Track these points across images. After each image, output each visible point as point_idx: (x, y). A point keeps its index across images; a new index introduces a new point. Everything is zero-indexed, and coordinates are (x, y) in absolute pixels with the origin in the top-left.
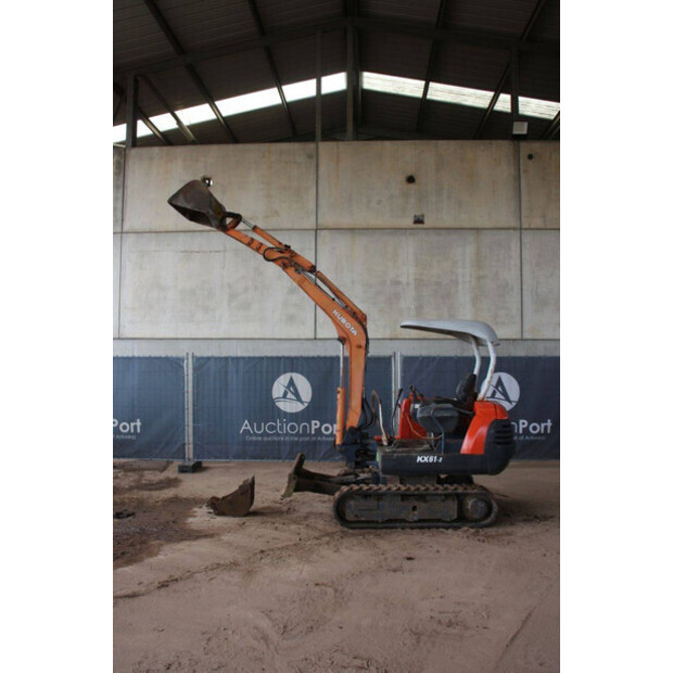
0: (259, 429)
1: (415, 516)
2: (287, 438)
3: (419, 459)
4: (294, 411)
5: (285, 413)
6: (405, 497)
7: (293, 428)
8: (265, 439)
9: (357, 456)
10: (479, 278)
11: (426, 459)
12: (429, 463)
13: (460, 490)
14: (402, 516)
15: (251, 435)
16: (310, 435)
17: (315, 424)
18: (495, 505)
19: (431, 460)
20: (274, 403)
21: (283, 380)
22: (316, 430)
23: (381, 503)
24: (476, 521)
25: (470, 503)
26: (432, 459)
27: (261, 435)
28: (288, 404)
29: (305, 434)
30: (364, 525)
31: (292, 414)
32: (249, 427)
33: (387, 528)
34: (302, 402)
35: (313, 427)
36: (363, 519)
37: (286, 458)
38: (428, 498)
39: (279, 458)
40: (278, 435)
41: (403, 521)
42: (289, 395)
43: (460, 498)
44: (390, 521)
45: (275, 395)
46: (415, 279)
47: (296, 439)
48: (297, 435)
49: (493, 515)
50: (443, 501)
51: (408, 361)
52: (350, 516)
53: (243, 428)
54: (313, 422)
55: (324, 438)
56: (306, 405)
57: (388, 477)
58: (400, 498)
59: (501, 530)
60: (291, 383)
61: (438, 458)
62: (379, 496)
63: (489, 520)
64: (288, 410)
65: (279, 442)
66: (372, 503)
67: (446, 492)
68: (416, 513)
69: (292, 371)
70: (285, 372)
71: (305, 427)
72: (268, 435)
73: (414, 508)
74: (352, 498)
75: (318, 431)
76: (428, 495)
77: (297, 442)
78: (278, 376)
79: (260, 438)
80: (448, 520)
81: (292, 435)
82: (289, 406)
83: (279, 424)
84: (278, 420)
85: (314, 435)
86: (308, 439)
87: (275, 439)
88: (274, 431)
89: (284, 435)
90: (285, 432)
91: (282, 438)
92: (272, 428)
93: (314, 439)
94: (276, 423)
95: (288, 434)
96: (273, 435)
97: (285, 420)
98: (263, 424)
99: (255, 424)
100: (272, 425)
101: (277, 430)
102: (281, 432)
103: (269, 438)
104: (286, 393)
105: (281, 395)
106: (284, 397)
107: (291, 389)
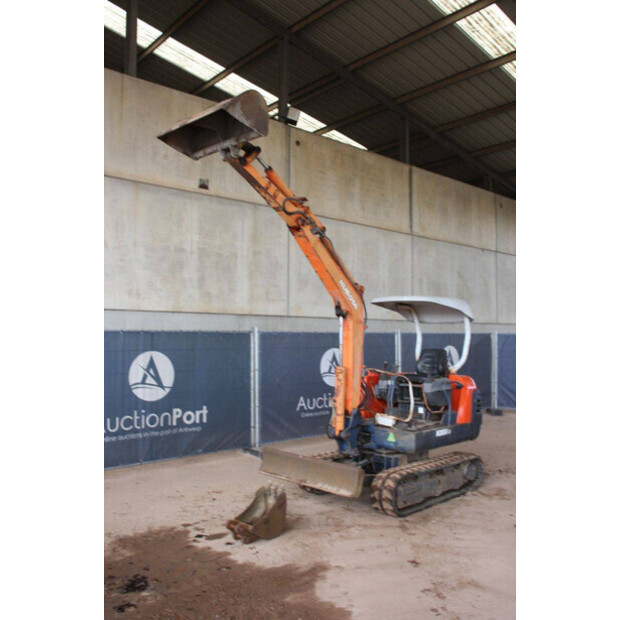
1: (440, 490)
2: (146, 434)
3: (438, 433)
4: (154, 399)
5: (144, 402)
6: (432, 474)
7: (153, 421)
8: (121, 438)
10: (255, 253)
11: (442, 432)
16: (172, 427)
17: (177, 412)
20: (130, 390)
21: (142, 360)
22: (177, 419)
23: (418, 483)
26: (445, 432)
28: (147, 390)
29: (166, 426)
31: (151, 403)
34: (163, 387)
35: (175, 417)
36: (409, 504)
39: (138, 461)
41: (434, 497)
42: (150, 380)
44: (426, 500)
46: (199, 248)
47: (156, 434)
48: (158, 428)
51: (265, 337)
54: (175, 410)
55: (186, 429)
56: (168, 390)
58: (429, 477)
60: (152, 364)
61: (448, 430)
62: (414, 477)
64: (148, 399)
65: (136, 440)
68: (440, 487)
69: (152, 349)
71: (166, 417)
72: (124, 433)
73: (439, 482)
75: (180, 420)
77: (158, 437)
78: (136, 355)
79: (114, 439)
80: (457, 487)
81: (151, 429)
82: (150, 394)
83: (136, 417)
84: (136, 412)
85: (175, 427)
86: (168, 432)
87: (132, 436)
88: (131, 427)
89: (143, 431)
90: (143, 427)
91: (140, 435)
92: (128, 423)
93: (175, 431)
94: (133, 416)
95: (147, 429)
96: (130, 432)
97: (143, 411)
98: (118, 418)
99: (109, 420)
100: (129, 419)
101: (133, 425)
102: (139, 428)
103: (126, 437)
104: (145, 377)
105: (140, 380)
106: (143, 382)
107: (152, 372)
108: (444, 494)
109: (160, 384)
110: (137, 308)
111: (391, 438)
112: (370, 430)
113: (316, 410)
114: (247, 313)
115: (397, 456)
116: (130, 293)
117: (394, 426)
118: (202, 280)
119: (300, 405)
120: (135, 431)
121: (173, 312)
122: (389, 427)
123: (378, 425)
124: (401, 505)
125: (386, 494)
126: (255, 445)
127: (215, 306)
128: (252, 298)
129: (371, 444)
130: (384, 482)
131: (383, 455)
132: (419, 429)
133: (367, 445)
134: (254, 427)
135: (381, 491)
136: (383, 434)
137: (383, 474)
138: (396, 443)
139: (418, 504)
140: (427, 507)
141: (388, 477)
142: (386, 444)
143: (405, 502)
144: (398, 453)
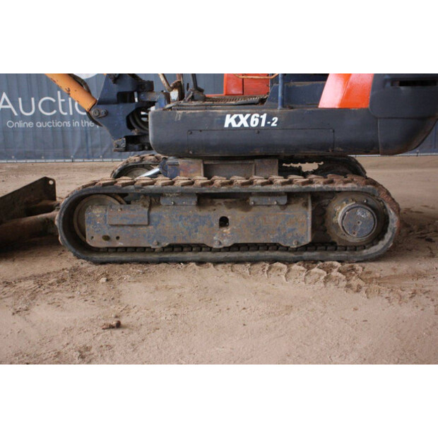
0: (28, 109)
1: (226, 237)
2: (76, 123)
3: (229, 121)
6: (205, 199)
9: (130, 127)
11: (243, 121)
12: (250, 128)
13: (319, 184)
14: (198, 238)
15: (14, 119)
18: (393, 216)
19: (254, 122)
23: (154, 212)
24: (355, 248)
25: (340, 211)
26: (255, 120)
27: (33, 118)
30: (124, 257)
32: (10, 106)
33: (167, 261)
36: (120, 244)
38: (252, 201)
40: (62, 118)
41: (201, 247)
43: (319, 202)
44: (172, 248)
49: (388, 236)
50: (284, 207)
52: (94, 240)
57: (180, 162)
58: (194, 201)
59: (403, 267)
61: (269, 118)
62: (153, 198)
63: (380, 246)
65: (63, 130)
66: (138, 212)
67: (288, 187)
68: (225, 230)
72: (44, 119)
73: (224, 222)
74: (101, 203)
76: (250, 194)
79: (30, 125)
80: (294, 246)
83: (60, 100)
84: (59, 93)
87: (58, 124)
88: (55, 112)
89: (72, 118)
90: (71, 113)
91: (68, 124)
92: (50, 106)
94: (56, 98)
95: (76, 117)
96: (53, 117)
98: (33, 99)
99: (20, 99)
100: (50, 101)
101: (58, 109)
102: (66, 114)
103: (47, 124)
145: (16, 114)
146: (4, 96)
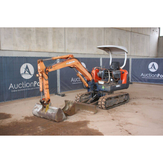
2: (26, 89)
4: (28, 78)
5: (25, 79)
7: (28, 85)
8: (19, 90)
10: (54, 32)
14: (115, 103)
15: (13, 90)
16: (34, 87)
22: (35, 85)
27: (17, 89)
29: (32, 87)
31: (27, 80)
32: (12, 87)
35: (35, 84)
37: (26, 97)
39: (24, 98)
42: (27, 72)
45: (21, 72)
47: (29, 89)
48: (30, 87)
50: (121, 97)
53: (10, 87)
54: (35, 82)
58: (114, 98)
60: (27, 67)
62: (110, 98)
64: (26, 78)
70: (25, 63)
71: (32, 84)
72: (20, 89)
77: (30, 90)
79: (16, 91)
80: (122, 102)
81: (28, 88)
83: (23, 84)
84: (23, 82)
85: (35, 87)
86: (33, 89)
87: (22, 90)
88: (22, 87)
89: (25, 88)
90: (25, 87)
91: (24, 90)
93: (35, 88)
94: (22, 84)
95: (26, 88)
97: (25, 82)
98: (17, 84)
99: (15, 85)
100: (21, 85)
101: (22, 86)
102: (24, 87)
103: (20, 90)
104: (25, 71)
105: (24, 72)
106: (25, 73)
107: (27, 70)
108: (118, 104)
109: (30, 74)
110: (16, 50)
111: (103, 88)
112: (97, 85)
113: (77, 82)
114: (52, 52)
115: (105, 93)
116: (14, 45)
117: (104, 84)
118: (37, 41)
119: (72, 80)
120: (23, 88)
121: (28, 51)
122: (102, 84)
123: (99, 84)
124: (107, 106)
125: (103, 103)
126: (59, 93)
127: (42, 49)
128: (53, 47)
129: (97, 90)
130: (102, 100)
131: (101, 93)
132: (111, 85)
133: (96, 90)
134: (58, 87)
135: (101, 102)
136: (101, 86)
137: (102, 98)
138: (104, 89)
139: (111, 106)
140: (114, 107)
141: (103, 98)
142: (101, 89)
143: (108, 105)
144: (105, 92)
145: (13, 88)
146: (11, 84)
